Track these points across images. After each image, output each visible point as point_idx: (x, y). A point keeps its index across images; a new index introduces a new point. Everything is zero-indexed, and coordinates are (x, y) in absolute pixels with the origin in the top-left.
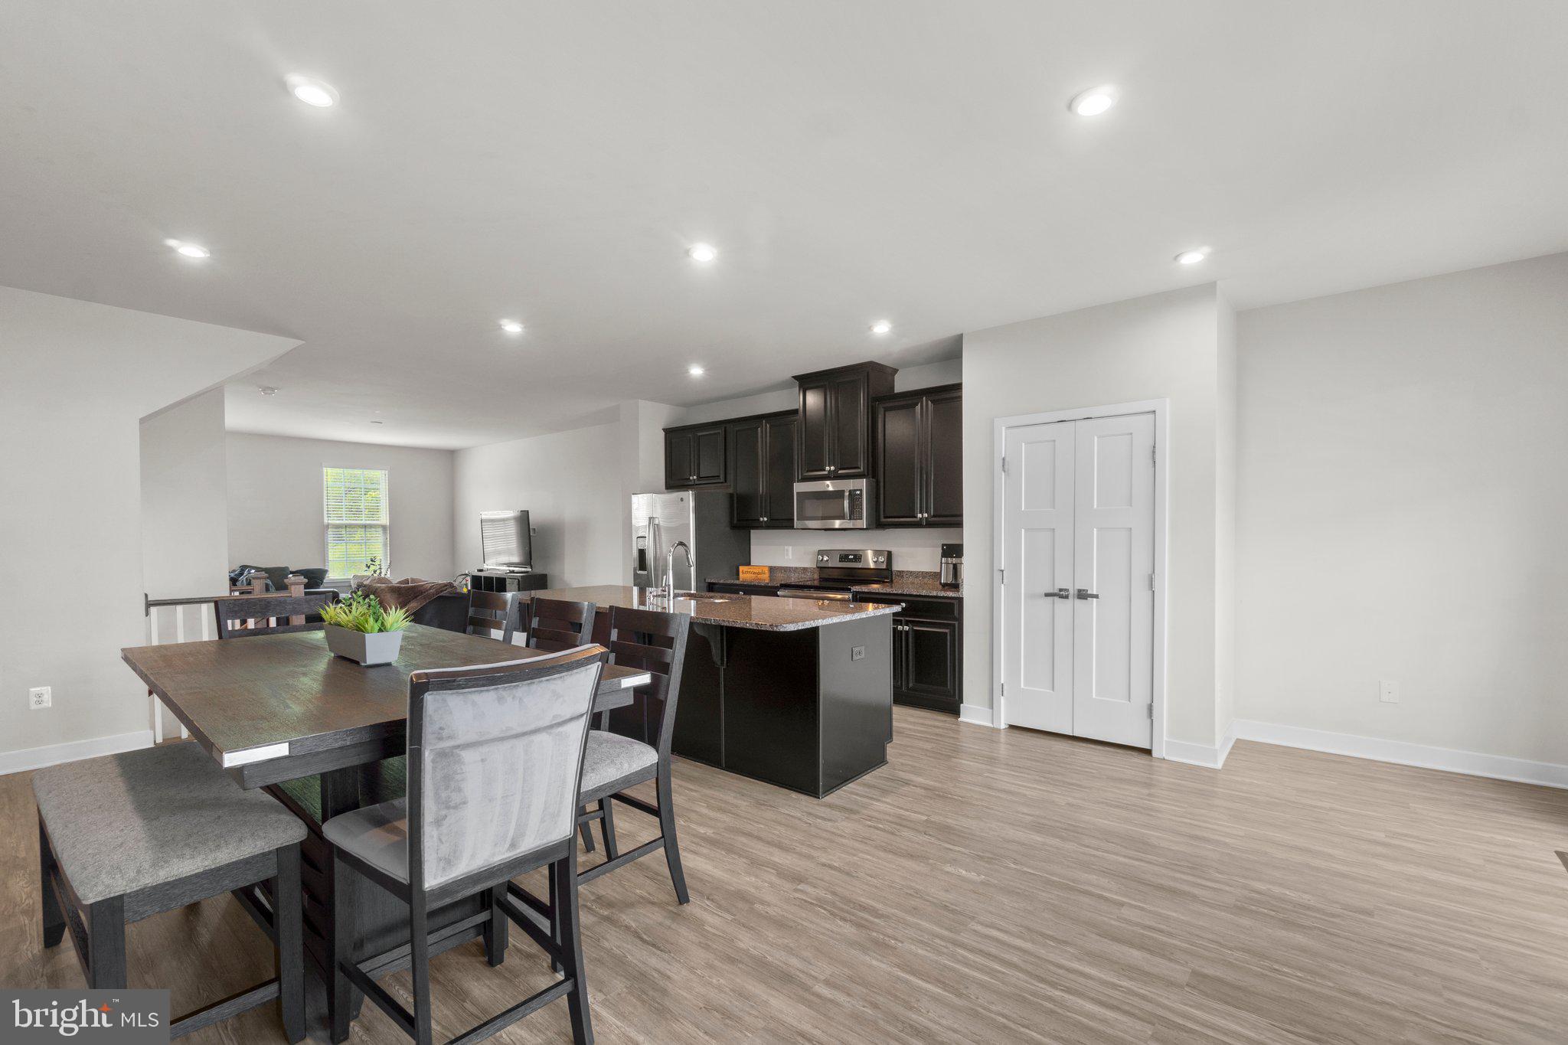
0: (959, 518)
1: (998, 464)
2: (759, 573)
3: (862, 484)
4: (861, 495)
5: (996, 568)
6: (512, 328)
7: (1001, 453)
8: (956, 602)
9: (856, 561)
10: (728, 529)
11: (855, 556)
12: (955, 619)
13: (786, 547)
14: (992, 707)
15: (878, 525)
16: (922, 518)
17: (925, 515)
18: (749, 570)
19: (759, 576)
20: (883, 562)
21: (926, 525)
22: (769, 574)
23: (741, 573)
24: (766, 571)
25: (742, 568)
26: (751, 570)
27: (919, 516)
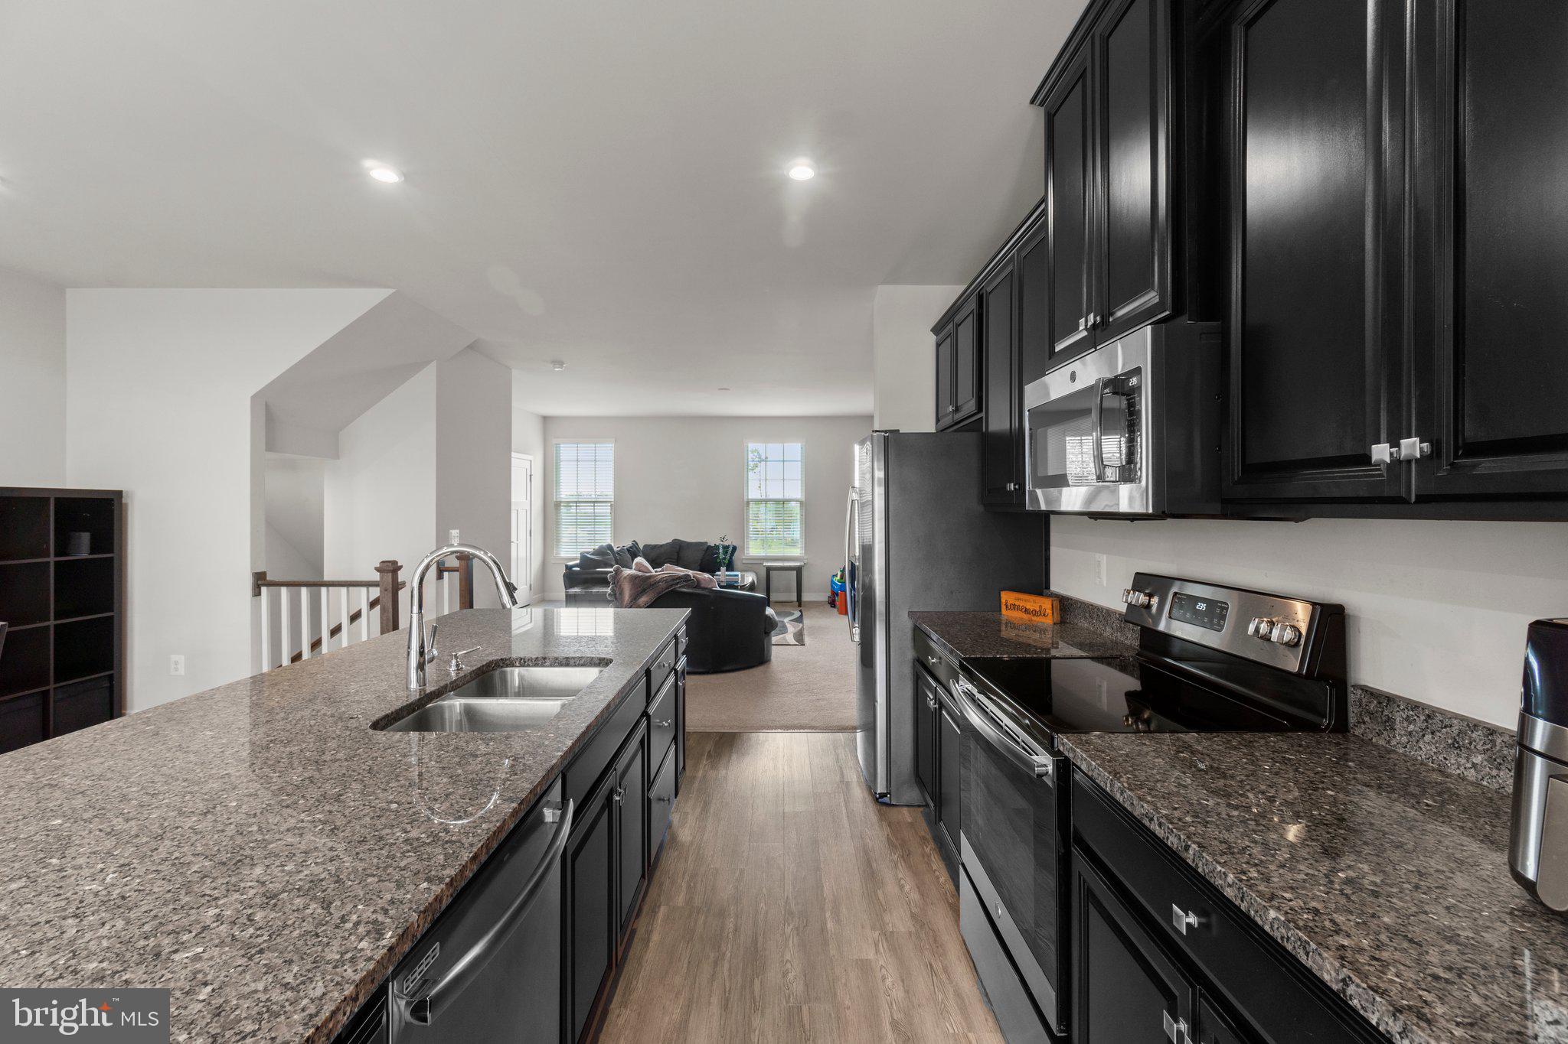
2: (1035, 613)
3: (1138, 356)
4: (1139, 391)
9: (1210, 625)
11: (1212, 605)
15: (1225, 502)
16: (1398, 465)
17: (1412, 446)
18: (1017, 603)
19: (1034, 618)
20: (1293, 645)
21: (1421, 499)
22: (1057, 618)
23: (1003, 607)
24: (1049, 611)
25: (1007, 597)
26: (1021, 604)
27: (1381, 452)
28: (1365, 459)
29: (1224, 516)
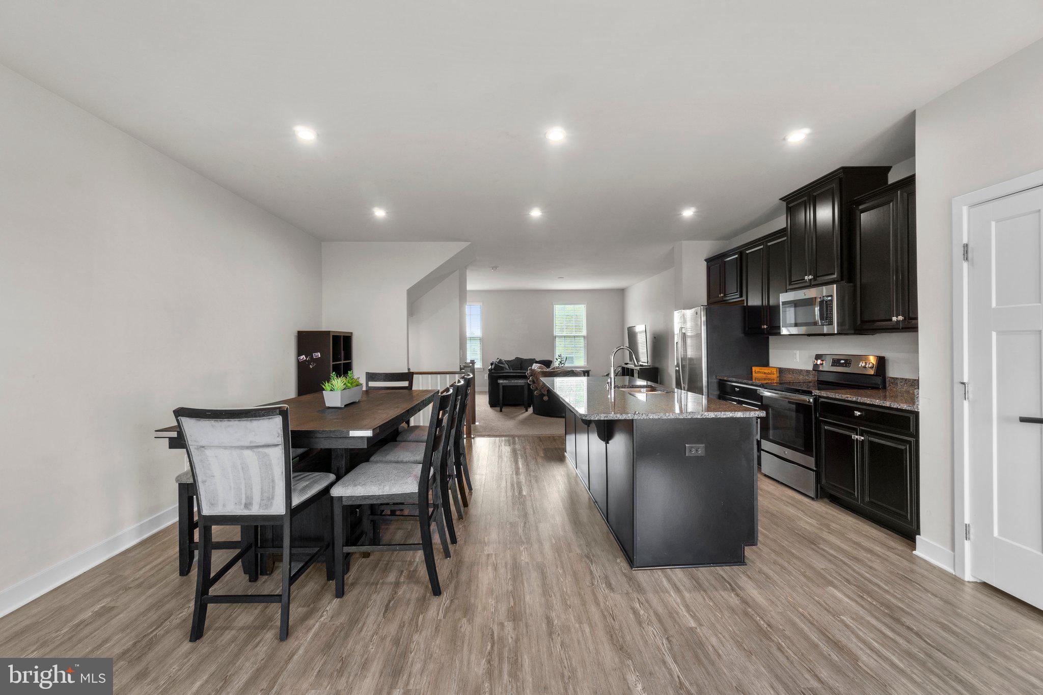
0: (914, 321)
1: (958, 252)
2: (769, 374)
3: (831, 292)
4: (831, 301)
5: (957, 379)
6: (536, 213)
7: (962, 239)
8: (912, 417)
9: (846, 366)
10: (742, 335)
11: (846, 360)
12: (911, 436)
13: (795, 351)
14: (953, 549)
15: (855, 330)
16: (898, 322)
17: (900, 318)
18: (760, 371)
19: (769, 376)
20: (872, 368)
21: (903, 328)
22: (778, 375)
23: (754, 373)
24: (775, 372)
25: (754, 369)
26: (762, 371)
27: (894, 319)
28: (891, 320)
29: (854, 334)
